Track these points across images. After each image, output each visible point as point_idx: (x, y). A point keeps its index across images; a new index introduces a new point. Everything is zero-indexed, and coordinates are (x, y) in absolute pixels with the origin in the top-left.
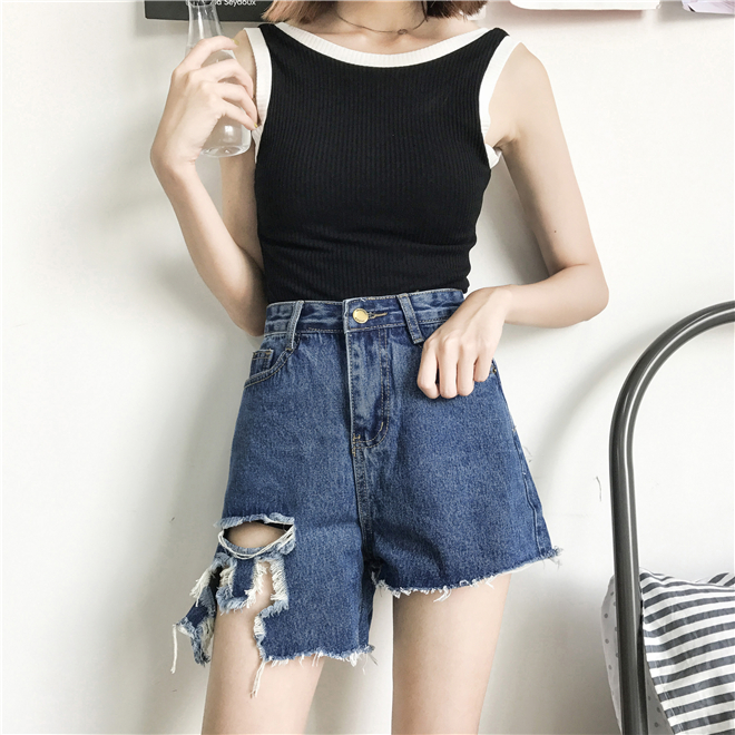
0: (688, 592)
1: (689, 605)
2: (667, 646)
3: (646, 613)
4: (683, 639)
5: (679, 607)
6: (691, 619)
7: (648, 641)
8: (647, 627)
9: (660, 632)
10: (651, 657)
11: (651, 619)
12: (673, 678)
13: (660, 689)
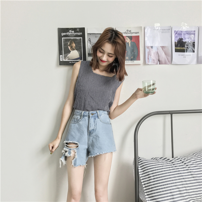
0: (146, 161)
1: (146, 162)
2: (142, 169)
3: (139, 164)
4: (144, 168)
5: (144, 163)
6: (146, 165)
7: (139, 168)
8: (139, 166)
9: (141, 167)
10: (139, 171)
11: (140, 165)
12: (142, 174)
13: (140, 176)
